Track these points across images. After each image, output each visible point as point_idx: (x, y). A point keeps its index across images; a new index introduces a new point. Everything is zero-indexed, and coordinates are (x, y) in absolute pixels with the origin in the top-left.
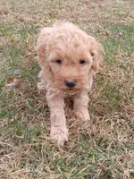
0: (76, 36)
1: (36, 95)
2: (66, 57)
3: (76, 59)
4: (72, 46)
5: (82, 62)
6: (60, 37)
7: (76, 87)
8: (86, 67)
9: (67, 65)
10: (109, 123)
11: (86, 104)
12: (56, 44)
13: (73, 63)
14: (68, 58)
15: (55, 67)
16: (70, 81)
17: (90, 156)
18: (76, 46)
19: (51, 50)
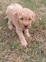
2: (25, 17)
3: (28, 18)
4: (27, 14)
5: (30, 19)
6: (23, 11)
7: (28, 27)
8: (31, 21)
9: (25, 20)
12: (21, 13)
13: (27, 20)
14: (26, 18)
16: (26, 25)
18: (28, 14)
19: (20, 15)
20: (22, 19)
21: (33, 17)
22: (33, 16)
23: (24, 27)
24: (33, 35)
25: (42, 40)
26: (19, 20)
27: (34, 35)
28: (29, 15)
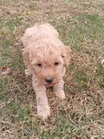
0: (50, 46)
1: (24, 80)
5: (56, 64)
6: (39, 48)
8: (60, 67)
9: (46, 67)
10: (79, 100)
11: (62, 86)
13: (50, 66)
15: (37, 69)
17: (67, 127)
18: (51, 53)
19: (33, 57)
20: (40, 65)
21: (63, 57)
22: (65, 55)
23: (46, 83)
24: (71, 97)
25: (89, 113)
26: (34, 67)
27: (73, 97)
28: (53, 55)
